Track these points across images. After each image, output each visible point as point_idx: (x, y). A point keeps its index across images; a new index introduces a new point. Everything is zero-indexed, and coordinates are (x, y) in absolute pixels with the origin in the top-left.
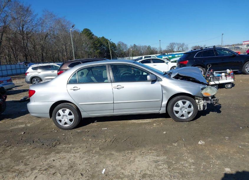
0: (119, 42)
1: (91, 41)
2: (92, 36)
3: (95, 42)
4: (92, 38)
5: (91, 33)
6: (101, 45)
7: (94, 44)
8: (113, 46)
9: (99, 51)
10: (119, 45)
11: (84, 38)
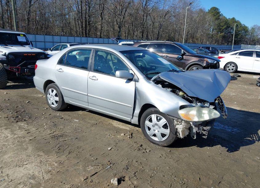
0: (254, 26)
1: (217, 22)
2: (219, 16)
3: (221, 24)
4: (219, 19)
5: (219, 13)
6: (228, 27)
7: (219, 25)
8: (245, 30)
9: (223, 34)
10: (253, 29)
11: (209, 18)
